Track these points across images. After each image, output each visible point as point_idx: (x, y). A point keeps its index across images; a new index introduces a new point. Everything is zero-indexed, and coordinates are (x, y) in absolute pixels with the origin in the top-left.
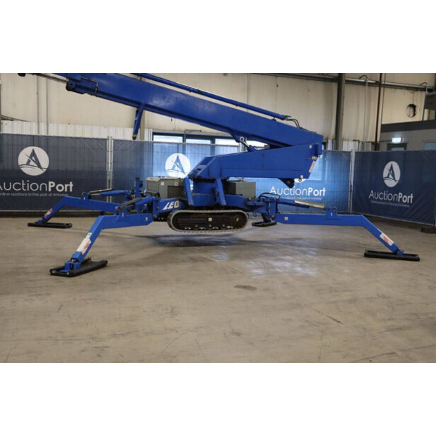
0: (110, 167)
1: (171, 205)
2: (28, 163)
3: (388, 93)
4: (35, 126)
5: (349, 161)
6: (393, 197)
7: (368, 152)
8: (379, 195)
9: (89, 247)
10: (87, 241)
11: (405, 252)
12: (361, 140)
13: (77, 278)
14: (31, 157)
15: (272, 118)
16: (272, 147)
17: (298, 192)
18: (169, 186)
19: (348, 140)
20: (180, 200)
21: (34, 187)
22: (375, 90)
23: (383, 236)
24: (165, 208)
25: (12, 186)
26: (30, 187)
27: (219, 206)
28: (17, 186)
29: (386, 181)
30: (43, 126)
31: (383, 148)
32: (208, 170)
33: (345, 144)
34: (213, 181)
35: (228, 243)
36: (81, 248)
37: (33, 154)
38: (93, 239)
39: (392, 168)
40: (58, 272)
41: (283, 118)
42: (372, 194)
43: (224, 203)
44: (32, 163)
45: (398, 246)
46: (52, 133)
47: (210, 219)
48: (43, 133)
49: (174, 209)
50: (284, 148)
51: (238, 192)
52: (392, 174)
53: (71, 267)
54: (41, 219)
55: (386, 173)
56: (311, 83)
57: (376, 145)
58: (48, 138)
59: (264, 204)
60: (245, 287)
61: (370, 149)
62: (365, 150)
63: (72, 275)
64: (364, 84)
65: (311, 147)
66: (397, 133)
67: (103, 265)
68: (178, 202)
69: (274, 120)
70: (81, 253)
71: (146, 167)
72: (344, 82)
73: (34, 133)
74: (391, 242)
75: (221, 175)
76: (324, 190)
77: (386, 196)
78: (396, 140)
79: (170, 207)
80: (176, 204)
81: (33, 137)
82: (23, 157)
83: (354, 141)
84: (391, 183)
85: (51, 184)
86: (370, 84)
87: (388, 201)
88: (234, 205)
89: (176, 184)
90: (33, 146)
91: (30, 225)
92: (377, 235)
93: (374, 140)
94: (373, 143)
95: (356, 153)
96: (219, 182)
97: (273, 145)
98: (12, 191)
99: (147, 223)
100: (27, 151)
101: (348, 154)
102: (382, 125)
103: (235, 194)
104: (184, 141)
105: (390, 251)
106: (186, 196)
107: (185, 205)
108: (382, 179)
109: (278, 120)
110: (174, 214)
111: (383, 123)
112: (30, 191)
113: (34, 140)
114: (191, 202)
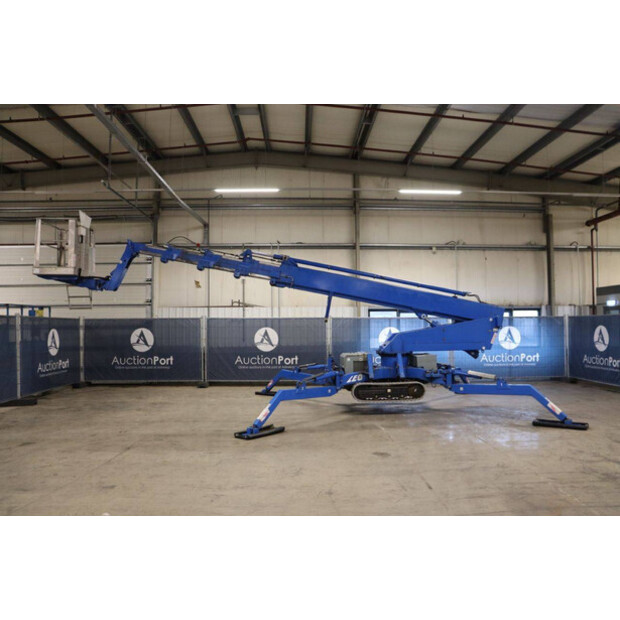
0: (329, 341)
1: (355, 379)
2: (262, 341)
3: (602, 256)
4: (269, 310)
5: (563, 325)
6: (604, 362)
7: (585, 317)
8: (592, 359)
9: (267, 417)
10: (266, 410)
11: (574, 421)
12: (577, 303)
13: (252, 442)
14: (264, 336)
15: (453, 295)
16: (457, 322)
17: (510, 358)
18: (354, 362)
19: (564, 305)
20: (363, 374)
21: (267, 361)
22: (588, 255)
23: (551, 404)
24: (349, 381)
25: (250, 360)
26: (263, 361)
27: (398, 379)
28: (254, 361)
29: (597, 346)
30: (276, 309)
31: (600, 312)
32: (391, 345)
33: (560, 309)
34: (395, 355)
35: (413, 411)
36: (261, 417)
37: (266, 333)
38: (272, 409)
39: (601, 333)
40: (240, 435)
41: (464, 294)
42: (585, 359)
43: (402, 375)
45: (565, 414)
46: (284, 315)
47: (389, 391)
48: (276, 316)
49: (357, 382)
50: (466, 322)
51: (419, 365)
52: (602, 338)
53: (251, 431)
54: (264, 388)
55: (596, 337)
56: (520, 254)
57: (593, 308)
58: (279, 320)
60: (382, 454)
61: (588, 313)
62: (583, 315)
63: (249, 438)
64: (575, 249)
65: (491, 320)
66: (613, 296)
67: (281, 430)
68: (361, 375)
69: (455, 297)
70: (260, 421)
71: (362, 340)
72: (552, 249)
73: (269, 316)
74: (558, 411)
75: (403, 349)
76: (538, 356)
77: (599, 360)
78: (611, 303)
79: (354, 380)
80: (360, 377)
81: (266, 320)
82: (258, 337)
83: (570, 305)
84: (601, 348)
85: (280, 358)
86: (581, 250)
87: (599, 365)
88: (414, 377)
89: (361, 359)
90: (266, 326)
91: (257, 393)
92: (545, 403)
93: (591, 303)
94: (590, 307)
95: (570, 318)
96: (399, 356)
97: (458, 319)
98: (250, 365)
99: (330, 395)
100: (261, 331)
101: (562, 318)
102: (598, 289)
103: (416, 366)
104: (398, 315)
105: (556, 419)
106: (367, 370)
107: (367, 378)
108: (593, 344)
109: (459, 297)
110: (355, 386)
111: (600, 286)
112: (264, 365)
113: (266, 322)
114: (372, 376)
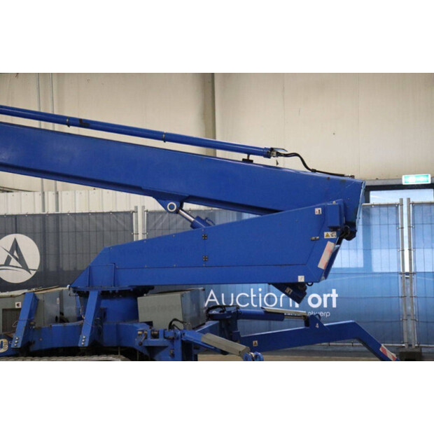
14: (11, 252)
15: (245, 156)
44: (13, 262)
46: (65, 209)
59: (166, 343)
65: (318, 211)
68: (4, 341)
81: (16, 218)
89: (19, 305)
